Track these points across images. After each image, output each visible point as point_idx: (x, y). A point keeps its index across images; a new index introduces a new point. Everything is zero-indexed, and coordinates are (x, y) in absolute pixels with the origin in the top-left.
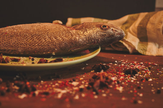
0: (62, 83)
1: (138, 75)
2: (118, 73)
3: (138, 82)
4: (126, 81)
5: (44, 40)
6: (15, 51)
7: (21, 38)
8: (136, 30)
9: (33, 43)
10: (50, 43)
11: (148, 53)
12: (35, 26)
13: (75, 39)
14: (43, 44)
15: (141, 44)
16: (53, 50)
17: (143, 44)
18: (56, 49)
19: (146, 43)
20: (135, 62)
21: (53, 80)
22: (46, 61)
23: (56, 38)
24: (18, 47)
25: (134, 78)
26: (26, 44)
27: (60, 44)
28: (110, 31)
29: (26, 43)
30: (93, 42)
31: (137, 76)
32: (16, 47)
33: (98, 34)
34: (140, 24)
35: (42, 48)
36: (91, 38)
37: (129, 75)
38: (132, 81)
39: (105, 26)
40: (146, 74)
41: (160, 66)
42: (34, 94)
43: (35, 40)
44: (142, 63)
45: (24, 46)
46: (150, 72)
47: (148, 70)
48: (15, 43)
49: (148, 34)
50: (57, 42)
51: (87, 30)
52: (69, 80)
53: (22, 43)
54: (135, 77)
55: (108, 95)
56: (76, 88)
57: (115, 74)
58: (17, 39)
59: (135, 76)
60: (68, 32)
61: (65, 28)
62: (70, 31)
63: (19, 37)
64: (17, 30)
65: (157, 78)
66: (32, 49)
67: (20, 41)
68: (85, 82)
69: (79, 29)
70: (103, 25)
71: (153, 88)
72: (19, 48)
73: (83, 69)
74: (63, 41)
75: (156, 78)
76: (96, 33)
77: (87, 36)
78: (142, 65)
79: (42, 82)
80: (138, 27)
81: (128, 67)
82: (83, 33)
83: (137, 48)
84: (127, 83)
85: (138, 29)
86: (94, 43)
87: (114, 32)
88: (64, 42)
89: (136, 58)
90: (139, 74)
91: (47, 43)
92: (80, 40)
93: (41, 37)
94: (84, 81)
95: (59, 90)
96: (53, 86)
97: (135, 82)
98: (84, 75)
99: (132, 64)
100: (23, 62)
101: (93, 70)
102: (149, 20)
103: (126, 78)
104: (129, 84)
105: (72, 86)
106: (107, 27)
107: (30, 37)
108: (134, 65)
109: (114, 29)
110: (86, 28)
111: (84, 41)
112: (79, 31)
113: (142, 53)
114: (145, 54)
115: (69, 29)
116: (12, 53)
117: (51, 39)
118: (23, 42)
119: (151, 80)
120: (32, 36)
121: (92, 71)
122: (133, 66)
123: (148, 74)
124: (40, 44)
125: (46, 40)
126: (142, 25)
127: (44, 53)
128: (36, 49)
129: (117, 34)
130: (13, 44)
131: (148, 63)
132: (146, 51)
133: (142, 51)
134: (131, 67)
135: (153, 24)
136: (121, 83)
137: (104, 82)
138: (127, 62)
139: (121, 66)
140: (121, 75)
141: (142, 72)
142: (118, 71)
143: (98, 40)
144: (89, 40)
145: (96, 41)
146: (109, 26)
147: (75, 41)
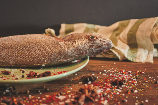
0: (49, 97)
2: (105, 83)
3: (123, 95)
4: (111, 94)
5: (34, 52)
6: (6, 63)
7: (12, 50)
8: (126, 37)
9: (24, 55)
10: (40, 55)
11: (137, 61)
12: (26, 37)
13: (64, 51)
14: (33, 56)
15: (131, 51)
16: (43, 62)
17: (133, 51)
18: (46, 61)
19: (136, 49)
20: (124, 71)
21: (41, 93)
22: (35, 74)
23: (46, 50)
24: (10, 59)
25: (121, 90)
26: (17, 57)
27: (50, 56)
28: (98, 41)
29: (17, 55)
30: (81, 53)
31: (123, 87)
32: (7, 59)
33: (86, 45)
34: (130, 31)
35: (33, 60)
36: (79, 49)
37: (115, 86)
38: (118, 93)
39: (93, 37)
40: (132, 85)
41: (147, 74)
43: (25, 52)
44: (130, 72)
45: (15, 58)
46: (136, 82)
47: (135, 80)
48: (6, 56)
49: (137, 41)
50: (46, 54)
51: (75, 42)
52: (56, 94)
53: (13, 56)
54: (121, 88)
56: (62, 103)
57: (102, 85)
58: (8, 51)
59: (121, 87)
60: (58, 44)
61: (54, 40)
63: (10, 49)
64: (8, 42)
65: (143, 89)
66: (22, 61)
67: (11, 54)
68: (72, 96)
69: (68, 40)
70: (91, 36)
71: (137, 101)
72: (10, 61)
73: (72, 80)
74: (53, 52)
75: (141, 89)
76: (85, 44)
77: (75, 47)
78: (130, 73)
79: (30, 96)
80: (128, 34)
81: (116, 77)
82: (72, 45)
83: (126, 56)
84: (112, 96)
85: (128, 36)
86: (83, 54)
87: (102, 42)
88: (53, 54)
89: (125, 66)
90: (126, 85)
91: (37, 55)
92: (69, 51)
93: (31, 49)
94: (71, 94)
96: (40, 101)
97: (121, 94)
98: (71, 88)
99: (121, 73)
100: (13, 75)
101: (81, 82)
102: (138, 28)
103: (112, 90)
104: (114, 97)
105: (59, 100)
106: (95, 38)
107: (21, 49)
108: (122, 74)
109: (101, 40)
111: (73, 52)
112: (67, 42)
113: (132, 60)
114: (134, 61)
115: (58, 40)
116: (3, 65)
117: (41, 51)
118: (14, 54)
119: (136, 91)
120: (22, 49)
121: (80, 83)
122: (121, 75)
123: (134, 85)
124: (30, 56)
125: (36, 52)
126: (131, 33)
127: (35, 65)
128: (26, 61)
129: (105, 45)
130: (4, 56)
131: (136, 72)
132: (136, 58)
133: (131, 58)
134: (119, 76)
135: (142, 31)
136: (107, 95)
137: (89, 97)
138: (116, 71)
139: (109, 76)
140: (108, 87)
141: (129, 83)
142: (105, 81)
143: (86, 51)
144: (77, 51)
145: (84, 52)
146: (97, 36)
147: (64, 52)
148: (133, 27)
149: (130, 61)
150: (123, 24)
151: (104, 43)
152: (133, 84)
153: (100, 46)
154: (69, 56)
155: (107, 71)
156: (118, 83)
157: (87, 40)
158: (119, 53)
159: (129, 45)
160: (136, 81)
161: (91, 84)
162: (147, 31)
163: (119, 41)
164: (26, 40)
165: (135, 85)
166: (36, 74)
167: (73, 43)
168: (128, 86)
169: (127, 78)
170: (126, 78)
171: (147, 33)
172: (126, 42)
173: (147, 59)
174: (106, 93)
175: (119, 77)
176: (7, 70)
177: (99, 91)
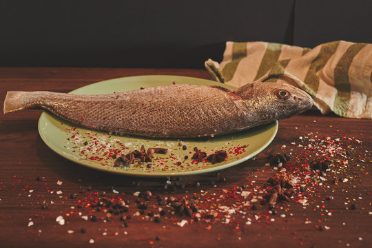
0: (228, 193)
1: (329, 170)
2: (302, 165)
3: (328, 187)
4: (312, 185)
5: (198, 117)
6: (158, 133)
7: (165, 113)
8: (333, 75)
9: (183, 122)
10: (207, 121)
11: (350, 115)
13: (241, 115)
14: (197, 122)
15: (340, 98)
16: (212, 132)
17: (343, 98)
18: (215, 130)
19: (348, 94)
20: (329, 138)
21: (215, 186)
23: (215, 114)
24: (163, 128)
26: (174, 124)
27: (221, 122)
29: (173, 121)
30: (266, 117)
31: (328, 172)
32: (160, 127)
33: (273, 106)
34: (339, 65)
35: (196, 129)
36: (264, 112)
37: (317, 171)
38: (321, 184)
39: (284, 92)
40: (341, 167)
41: (363, 144)
42: (196, 219)
43: (185, 116)
44: (338, 140)
45: (170, 127)
46: (347, 162)
47: (346, 157)
48: (157, 122)
49: (350, 81)
50: (217, 119)
51: (258, 100)
52: (237, 188)
53: (168, 122)
54: (325, 175)
55: (288, 215)
56: (247, 204)
57: (299, 169)
58: (160, 115)
59: (325, 172)
60: (232, 104)
62: (235, 102)
63: (162, 111)
65: (355, 176)
66: (182, 130)
67: (164, 119)
68: (258, 190)
70: (280, 90)
71: (347, 199)
72: (163, 130)
73: (254, 159)
74: (225, 117)
76: (272, 104)
77: (258, 109)
78: (338, 143)
80: (335, 69)
81: (317, 150)
82: (253, 105)
83: (332, 109)
84: (313, 190)
85: (335, 72)
86: (269, 118)
87: (298, 100)
88: (226, 120)
89: (331, 126)
90: (332, 168)
91: (202, 121)
92: (250, 115)
93: (193, 112)
94: (257, 186)
95: (226, 208)
96: (218, 200)
97: (325, 186)
98: (256, 174)
99: (325, 143)
100: (172, 155)
101: (267, 163)
102: (352, 61)
103: (312, 178)
104: (316, 192)
105: (242, 198)
106: (287, 94)
107: (178, 112)
108: (327, 144)
109: (296, 96)
110: (257, 95)
111: (255, 117)
112: (246, 101)
113: (341, 114)
114: (344, 115)
115: (232, 98)
117: (208, 115)
118: (168, 119)
119: (346, 180)
120: (180, 111)
121: (266, 165)
122: (325, 146)
124: (192, 122)
125: (201, 117)
126: (341, 68)
127: (199, 136)
128: (187, 130)
129: (302, 104)
130: (154, 123)
131: (347, 139)
132: (347, 110)
133: (340, 111)
134: (322, 150)
135: (358, 67)
136: (306, 188)
137: (283, 195)
138: (317, 138)
139: (307, 149)
140: (306, 171)
141: (335, 163)
142: (303, 160)
143: (274, 114)
144: (261, 116)
145: (271, 116)
146: (290, 91)
147: (242, 117)
148: (343, 58)
149: (338, 116)
150: (328, 48)
151: (300, 102)
152: (342, 164)
153: (295, 107)
154: (249, 122)
155: (303, 138)
156: (321, 166)
157: (274, 98)
158: (322, 103)
159: (336, 86)
160: (347, 159)
161: (283, 166)
162: (365, 68)
163: (321, 81)
164: (184, 96)
165: (345, 168)
166: (205, 154)
167: (254, 103)
168: (334, 169)
169: (333, 153)
170: (331, 152)
171: (366, 71)
172: (333, 82)
173: (364, 112)
174: (305, 184)
175: (322, 152)
176: (160, 144)
177: (295, 181)
